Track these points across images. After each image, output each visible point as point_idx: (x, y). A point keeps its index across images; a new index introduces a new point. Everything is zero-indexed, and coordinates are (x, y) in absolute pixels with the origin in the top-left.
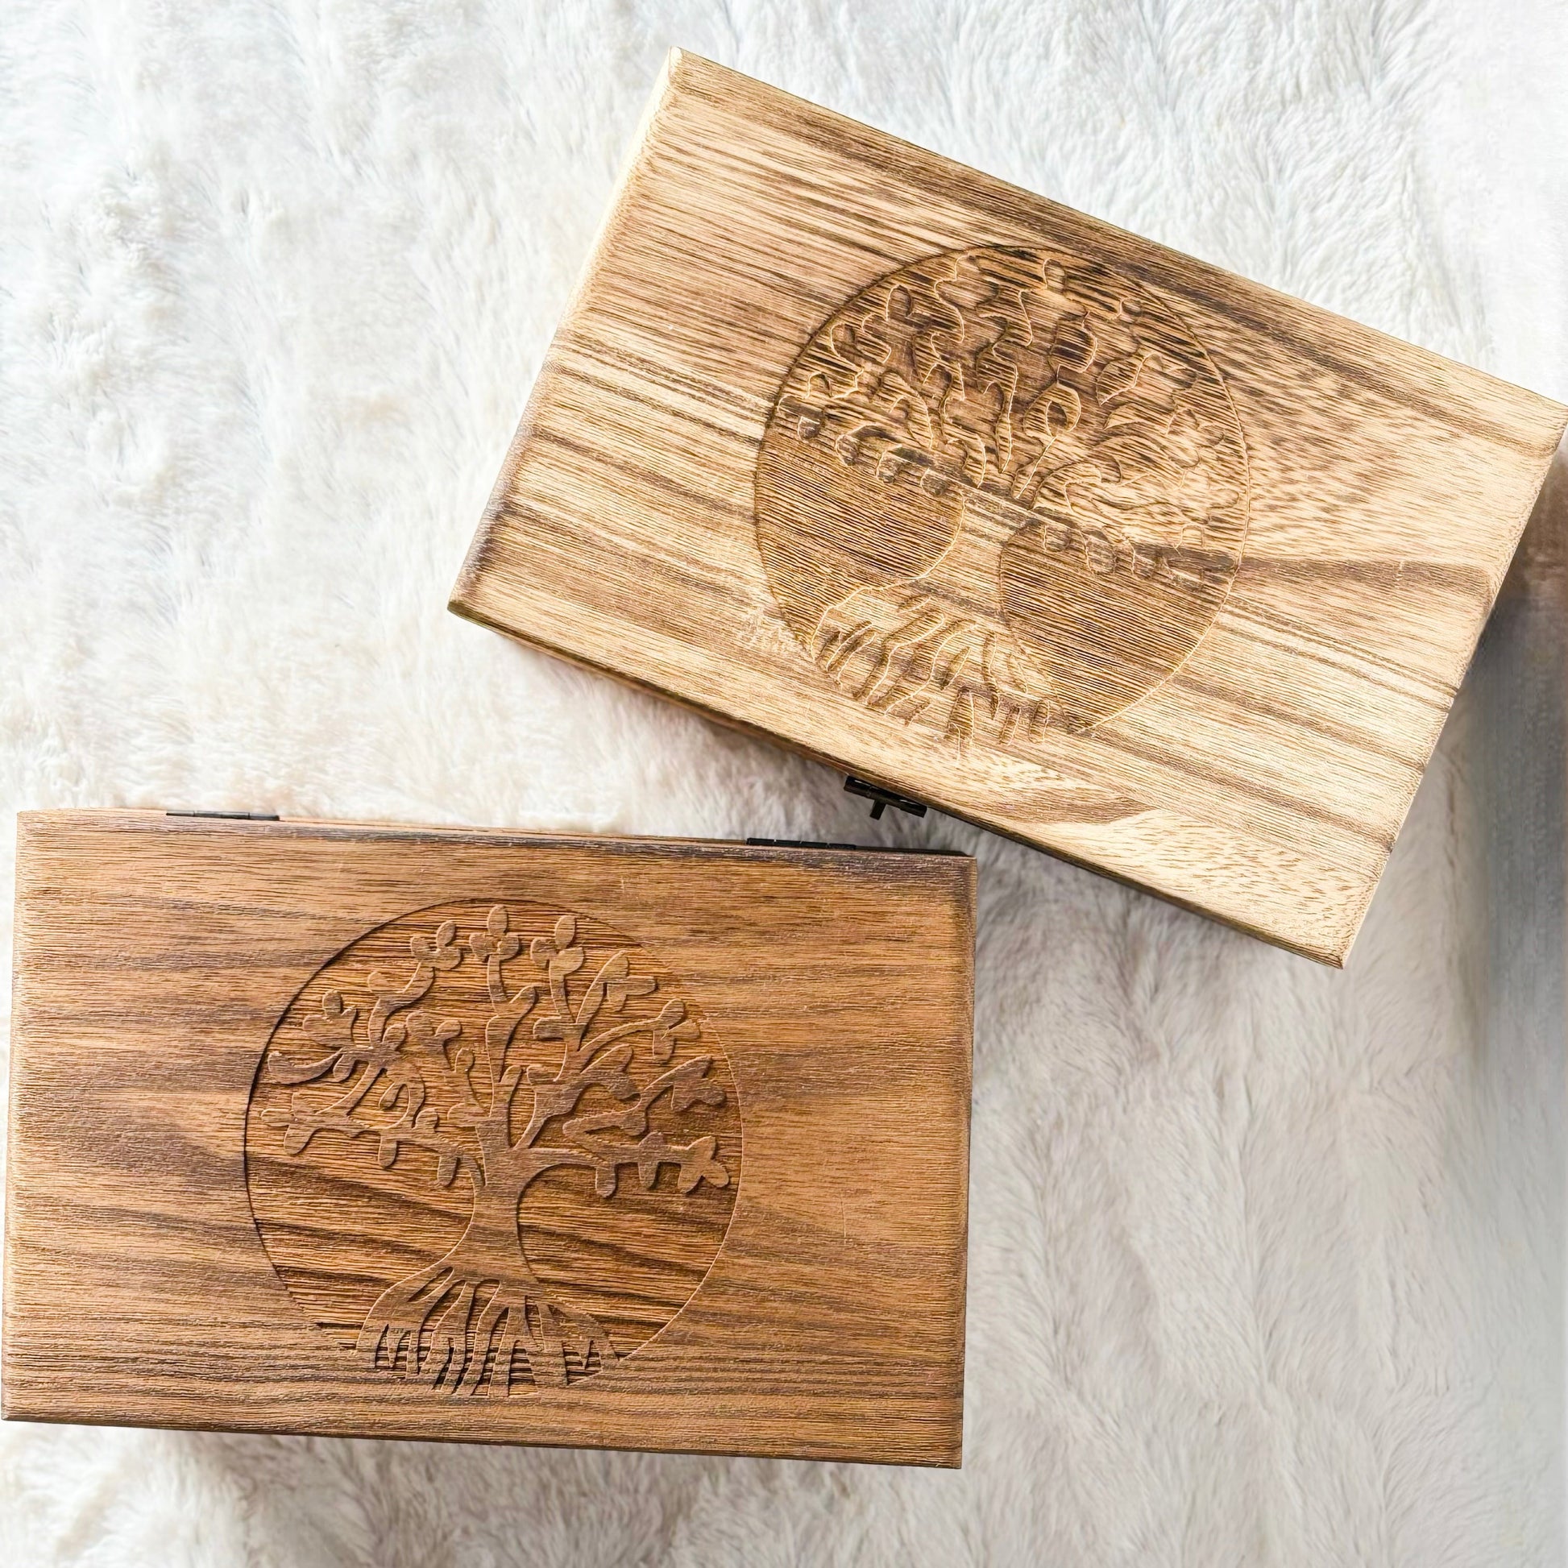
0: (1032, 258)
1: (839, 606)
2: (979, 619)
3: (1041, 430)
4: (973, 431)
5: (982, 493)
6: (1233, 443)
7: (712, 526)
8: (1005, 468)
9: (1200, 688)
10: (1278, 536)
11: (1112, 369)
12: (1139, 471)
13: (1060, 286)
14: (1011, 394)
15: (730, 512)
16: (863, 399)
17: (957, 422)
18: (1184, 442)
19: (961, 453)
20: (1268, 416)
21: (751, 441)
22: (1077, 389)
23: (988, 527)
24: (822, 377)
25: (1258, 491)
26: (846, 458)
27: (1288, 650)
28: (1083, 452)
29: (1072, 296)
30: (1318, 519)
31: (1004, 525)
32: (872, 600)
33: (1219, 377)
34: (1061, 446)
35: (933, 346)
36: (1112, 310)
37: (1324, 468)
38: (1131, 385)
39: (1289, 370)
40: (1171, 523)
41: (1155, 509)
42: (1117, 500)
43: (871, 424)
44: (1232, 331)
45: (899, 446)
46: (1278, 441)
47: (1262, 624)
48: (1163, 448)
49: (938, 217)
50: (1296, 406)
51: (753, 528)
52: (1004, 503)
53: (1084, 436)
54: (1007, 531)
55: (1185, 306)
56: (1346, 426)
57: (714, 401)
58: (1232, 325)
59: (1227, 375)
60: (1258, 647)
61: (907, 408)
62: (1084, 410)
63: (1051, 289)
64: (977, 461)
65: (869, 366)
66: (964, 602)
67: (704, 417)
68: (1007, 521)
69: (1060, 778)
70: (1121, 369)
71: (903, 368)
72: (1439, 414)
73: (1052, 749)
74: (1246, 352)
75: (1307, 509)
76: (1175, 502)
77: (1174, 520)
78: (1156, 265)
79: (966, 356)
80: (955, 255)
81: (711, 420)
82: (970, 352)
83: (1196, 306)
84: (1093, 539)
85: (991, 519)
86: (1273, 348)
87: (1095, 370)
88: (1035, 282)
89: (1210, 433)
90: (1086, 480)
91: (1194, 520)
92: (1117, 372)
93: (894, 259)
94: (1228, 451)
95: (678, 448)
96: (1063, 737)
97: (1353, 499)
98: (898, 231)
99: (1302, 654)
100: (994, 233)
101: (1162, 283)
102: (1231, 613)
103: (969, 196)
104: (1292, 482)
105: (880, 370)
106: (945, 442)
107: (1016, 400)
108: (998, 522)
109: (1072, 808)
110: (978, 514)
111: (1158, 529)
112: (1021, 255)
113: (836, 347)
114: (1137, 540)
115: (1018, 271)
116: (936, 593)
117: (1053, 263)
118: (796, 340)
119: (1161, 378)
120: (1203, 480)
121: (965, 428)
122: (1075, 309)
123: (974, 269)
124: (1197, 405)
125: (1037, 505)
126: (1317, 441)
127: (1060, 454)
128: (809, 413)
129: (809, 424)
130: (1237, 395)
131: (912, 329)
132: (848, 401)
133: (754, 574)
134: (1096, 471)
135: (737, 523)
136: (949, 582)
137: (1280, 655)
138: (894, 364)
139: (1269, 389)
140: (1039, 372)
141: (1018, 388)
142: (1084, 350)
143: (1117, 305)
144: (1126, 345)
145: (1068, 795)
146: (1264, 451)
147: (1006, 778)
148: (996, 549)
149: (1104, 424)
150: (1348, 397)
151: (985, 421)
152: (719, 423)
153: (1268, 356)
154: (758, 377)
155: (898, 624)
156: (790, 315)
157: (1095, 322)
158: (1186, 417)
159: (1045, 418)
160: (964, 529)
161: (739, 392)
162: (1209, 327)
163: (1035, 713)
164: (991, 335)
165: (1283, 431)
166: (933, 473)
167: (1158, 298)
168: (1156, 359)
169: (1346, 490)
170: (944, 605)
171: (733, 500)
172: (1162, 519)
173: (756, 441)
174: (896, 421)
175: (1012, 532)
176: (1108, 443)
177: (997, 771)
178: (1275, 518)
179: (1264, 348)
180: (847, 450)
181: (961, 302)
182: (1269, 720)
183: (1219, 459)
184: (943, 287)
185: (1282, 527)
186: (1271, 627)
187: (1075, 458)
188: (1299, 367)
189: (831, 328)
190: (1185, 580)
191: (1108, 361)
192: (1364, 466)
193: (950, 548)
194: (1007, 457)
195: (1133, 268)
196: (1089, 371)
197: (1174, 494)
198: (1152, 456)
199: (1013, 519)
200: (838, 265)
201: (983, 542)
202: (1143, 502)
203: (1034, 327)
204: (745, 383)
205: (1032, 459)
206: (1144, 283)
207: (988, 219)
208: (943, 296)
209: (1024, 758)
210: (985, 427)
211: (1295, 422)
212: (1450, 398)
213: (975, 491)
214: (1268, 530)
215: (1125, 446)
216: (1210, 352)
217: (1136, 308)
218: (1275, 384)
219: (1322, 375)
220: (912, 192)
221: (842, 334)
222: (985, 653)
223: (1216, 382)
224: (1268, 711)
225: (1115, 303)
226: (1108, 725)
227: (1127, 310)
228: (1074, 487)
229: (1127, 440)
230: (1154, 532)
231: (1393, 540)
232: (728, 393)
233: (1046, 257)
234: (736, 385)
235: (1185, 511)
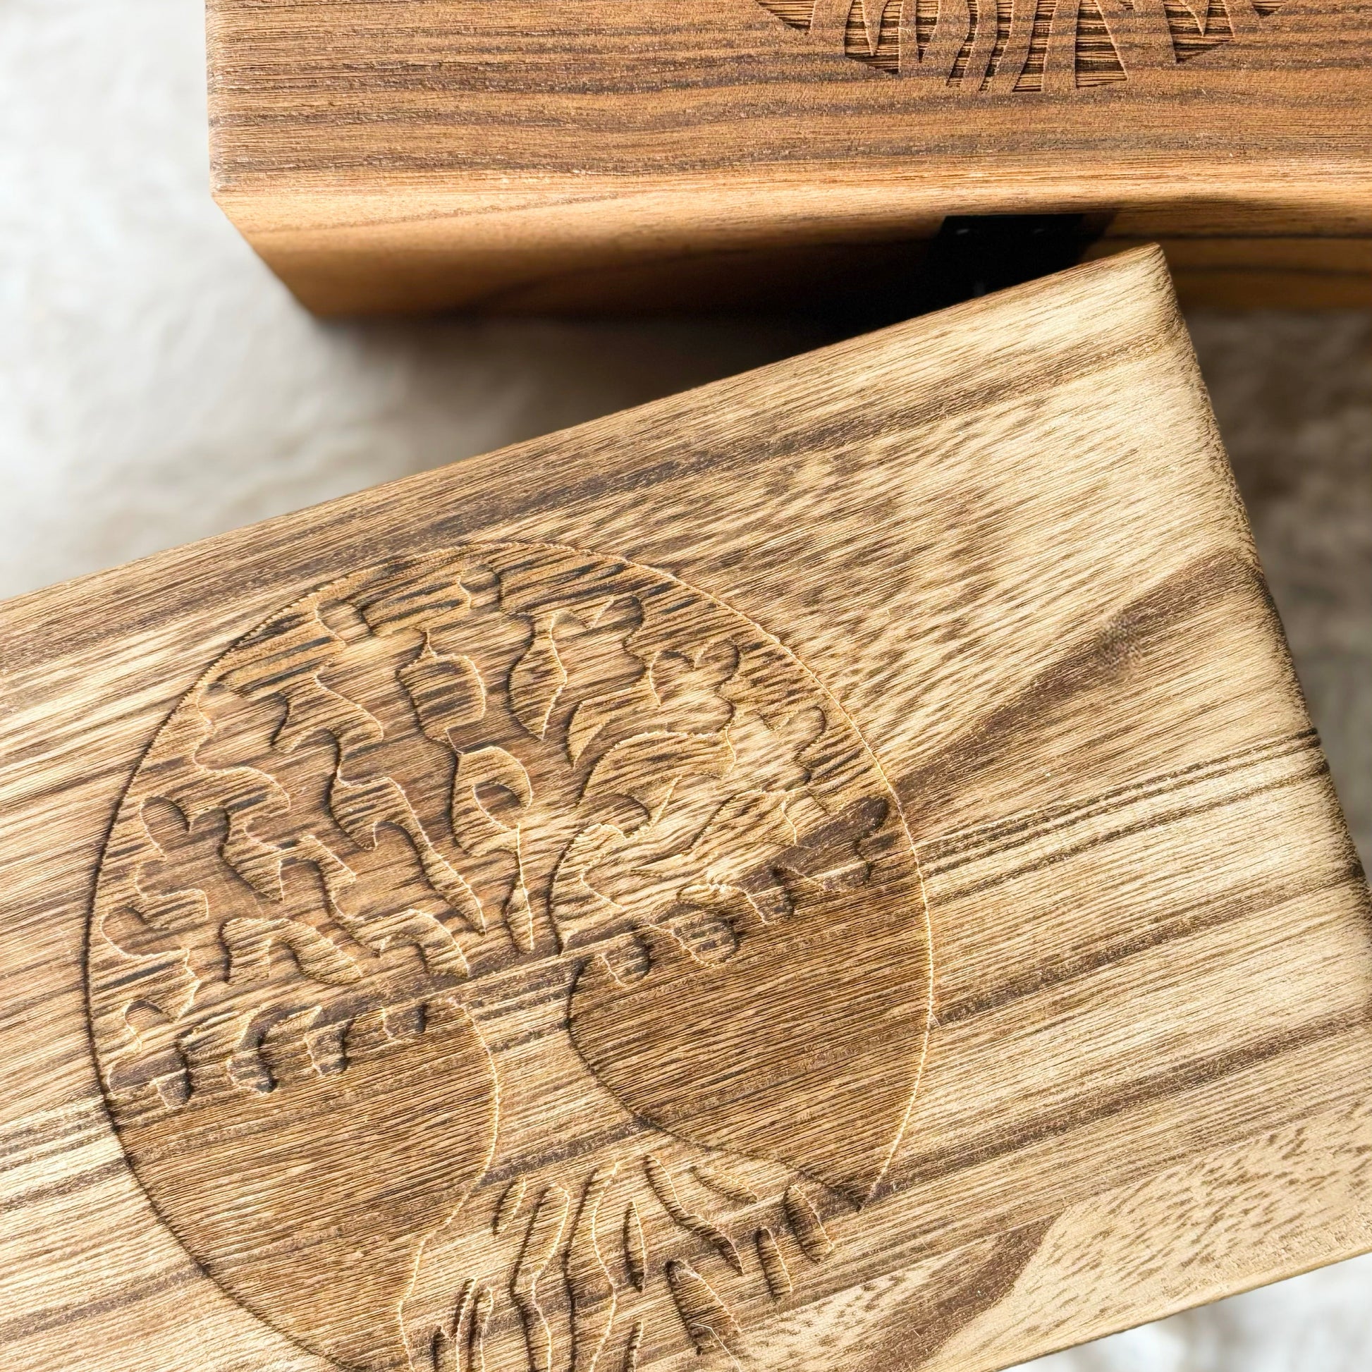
0: (294, 620)
1: (409, 1292)
2: (613, 1152)
3: (492, 834)
4: (402, 908)
5: (482, 982)
6: (758, 646)
7: (150, 1328)
8: (483, 921)
9: (982, 1005)
10: (917, 721)
11: (520, 678)
12: (664, 781)
13: (362, 628)
14: (414, 823)
15: (161, 1287)
16: (219, 989)
17: (370, 914)
18: (691, 698)
19: (409, 951)
20: (775, 576)
21: (109, 1170)
22: (495, 743)
23: (525, 1020)
24: (139, 1004)
25: (841, 682)
26: (259, 1086)
27: (1052, 859)
28: (571, 819)
29: (389, 628)
30: (949, 657)
31: (542, 1001)
32: (449, 1247)
33: (668, 577)
34: (534, 834)
35: (255, 841)
36: (456, 604)
37: (901, 585)
38: (562, 679)
39: (752, 494)
40: (762, 816)
41: (726, 813)
42: (666, 845)
43: (255, 1012)
44: (636, 504)
45: (318, 1009)
46: (813, 598)
47: (991, 853)
48: (671, 727)
49: (124, 670)
50: (799, 534)
51: (207, 1283)
52: (521, 971)
53: (555, 796)
54: (554, 1004)
55: (547, 523)
56: (883, 507)
57: (19, 1156)
58: (629, 497)
59: (676, 567)
60: (1012, 886)
61: (290, 949)
62: (525, 764)
63: (351, 642)
64: (439, 944)
65: (191, 939)
66: (575, 1147)
67: (22, 1189)
68: (544, 991)
69: (897, 1281)
70: (532, 670)
71: (240, 903)
72: (992, 393)
73: (853, 1250)
74: (674, 518)
75: (924, 655)
76: (743, 784)
77: (764, 807)
78: (467, 500)
79: (312, 818)
80: (188, 700)
81: (35, 1185)
82: (314, 810)
83: (560, 512)
84: (678, 921)
85: (520, 1007)
86: (707, 485)
87: (498, 699)
88: (324, 650)
89: (717, 659)
90: (604, 851)
91: (788, 787)
92: (529, 678)
93: (110, 771)
94: (758, 663)
95: (21, 1259)
96: (853, 1221)
97: (973, 594)
98: (85, 731)
99: (1076, 850)
100: (216, 631)
101: (492, 516)
102: (939, 871)
103: (145, 609)
104: (876, 635)
105: (210, 933)
106: (377, 954)
107: (426, 823)
108: (534, 1003)
109: (946, 1307)
110: (497, 1014)
111: (750, 837)
112: (277, 628)
113: (126, 949)
114: (735, 875)
115: (288, 654)
116: (528, 1167)
117: (326, 607)
118: (63, 984)
119: (594, 640)
120: (757, 726)
121: (388, 914)
122: (407, 642)
123: (227, 698)
124: (670, 635)
125: (566, 937)
126: (861, 558)
127: (542, 845)
128: (158, 1069)
129: (172, 1081)
130: (712, 581)
131: (211, 843)
132: (200, 1008)
133: (261, 1344)
134: (609, 829)
135: (181, 1294)
136: (531, 1138)
137: (1048, 874)
138: (224, 909)
139: (746, 540)
140: (425, 759)
141: (414, 805)
142: (462, 686)
143: (456, 592)
144: (514, 635)
145: (927, 1294)
146: (805, 626)
147: (826, 1342)
148: (561, 1038)
149: (569, 759)
150: (858, 467)
151: (406, 884)
152: (47, 1181)
153: (708, 500)
154: (53, 1075)
155: (512, 1251)
156: (29, 959)
157: (446, 637)
158: (667, 664)
159: (483, 813)
160: (495, 1049)
161: (42, 1117)
162: (600, 523)
163: (791, 1217)
164: (324, 765)
165: (811, 578)
166: (392, 1009)
167: (503, 540)
168: (567, 620)
169: (954, 591)
170: (548, 1174)
171: (151, 1270)
172: (746, 820)
173: (119, 1161)
174: (286, 981)
175: (563, 1002)
176: (593, 780)
177: (805, 1340)
178: (891, 703)
179: (695, 493)
180: (252, 1074)
181: (245, 755)
182: (1106, 973)
183: (755, 683)
184: (209, 754)
185: (911, 705)
186: (1007, 847)
187: (567, 834)
188: (758, 482)
189: (96, 930)
190: (843, 877)
191: (508, 674)
192: (951, 540)
193: (498, 1089)
194: (476, 904)
195: (438, 528)
196: (490, 708)
197: (735, 776)
198: (666, 749)
199: (550, 983)
200: (41, 839)
201: (534, 1046)
202: (702, 819)
203: (370, 710)
204: (41, 1098)
205: (512, 881)
206: (468, 537)
207: (192, 618)
208: (214, 765)
209: (827, 1293)
210: (414, 891)
211: (817, 555)
212: (989, 362)
213: (469, 986)
214: (894, 724)
215: (617, 764)
216: (630, 554)
217: (485, 577)
218: (748, 528)
219: (799, 466)
220: (60, 667)
221: (122, 926)
222: (659, 1193)
223: (666, 587)
224: (1096, 961)
225: (451, 590)
226: (904, 1154)
227: (476, 589)
228: (598, 873)
229: (612, 755)
230: (749, 846)
231: (1069, 605)
232: (29, 1131)
233: (311, 604)
234: (32, 1111)
235: (768, 784)
